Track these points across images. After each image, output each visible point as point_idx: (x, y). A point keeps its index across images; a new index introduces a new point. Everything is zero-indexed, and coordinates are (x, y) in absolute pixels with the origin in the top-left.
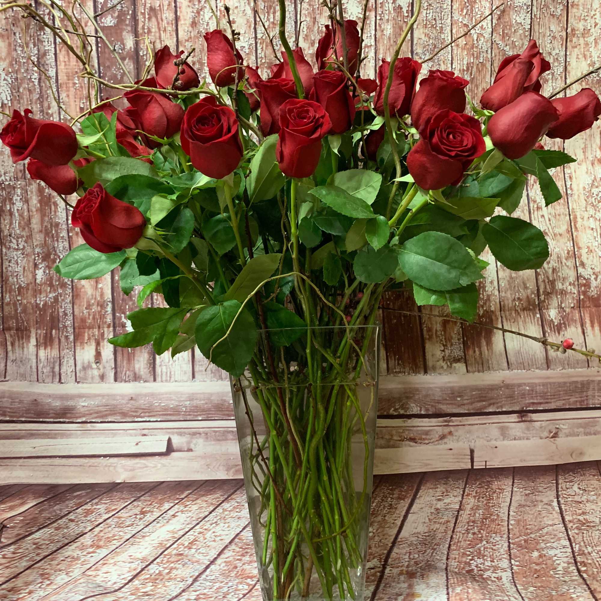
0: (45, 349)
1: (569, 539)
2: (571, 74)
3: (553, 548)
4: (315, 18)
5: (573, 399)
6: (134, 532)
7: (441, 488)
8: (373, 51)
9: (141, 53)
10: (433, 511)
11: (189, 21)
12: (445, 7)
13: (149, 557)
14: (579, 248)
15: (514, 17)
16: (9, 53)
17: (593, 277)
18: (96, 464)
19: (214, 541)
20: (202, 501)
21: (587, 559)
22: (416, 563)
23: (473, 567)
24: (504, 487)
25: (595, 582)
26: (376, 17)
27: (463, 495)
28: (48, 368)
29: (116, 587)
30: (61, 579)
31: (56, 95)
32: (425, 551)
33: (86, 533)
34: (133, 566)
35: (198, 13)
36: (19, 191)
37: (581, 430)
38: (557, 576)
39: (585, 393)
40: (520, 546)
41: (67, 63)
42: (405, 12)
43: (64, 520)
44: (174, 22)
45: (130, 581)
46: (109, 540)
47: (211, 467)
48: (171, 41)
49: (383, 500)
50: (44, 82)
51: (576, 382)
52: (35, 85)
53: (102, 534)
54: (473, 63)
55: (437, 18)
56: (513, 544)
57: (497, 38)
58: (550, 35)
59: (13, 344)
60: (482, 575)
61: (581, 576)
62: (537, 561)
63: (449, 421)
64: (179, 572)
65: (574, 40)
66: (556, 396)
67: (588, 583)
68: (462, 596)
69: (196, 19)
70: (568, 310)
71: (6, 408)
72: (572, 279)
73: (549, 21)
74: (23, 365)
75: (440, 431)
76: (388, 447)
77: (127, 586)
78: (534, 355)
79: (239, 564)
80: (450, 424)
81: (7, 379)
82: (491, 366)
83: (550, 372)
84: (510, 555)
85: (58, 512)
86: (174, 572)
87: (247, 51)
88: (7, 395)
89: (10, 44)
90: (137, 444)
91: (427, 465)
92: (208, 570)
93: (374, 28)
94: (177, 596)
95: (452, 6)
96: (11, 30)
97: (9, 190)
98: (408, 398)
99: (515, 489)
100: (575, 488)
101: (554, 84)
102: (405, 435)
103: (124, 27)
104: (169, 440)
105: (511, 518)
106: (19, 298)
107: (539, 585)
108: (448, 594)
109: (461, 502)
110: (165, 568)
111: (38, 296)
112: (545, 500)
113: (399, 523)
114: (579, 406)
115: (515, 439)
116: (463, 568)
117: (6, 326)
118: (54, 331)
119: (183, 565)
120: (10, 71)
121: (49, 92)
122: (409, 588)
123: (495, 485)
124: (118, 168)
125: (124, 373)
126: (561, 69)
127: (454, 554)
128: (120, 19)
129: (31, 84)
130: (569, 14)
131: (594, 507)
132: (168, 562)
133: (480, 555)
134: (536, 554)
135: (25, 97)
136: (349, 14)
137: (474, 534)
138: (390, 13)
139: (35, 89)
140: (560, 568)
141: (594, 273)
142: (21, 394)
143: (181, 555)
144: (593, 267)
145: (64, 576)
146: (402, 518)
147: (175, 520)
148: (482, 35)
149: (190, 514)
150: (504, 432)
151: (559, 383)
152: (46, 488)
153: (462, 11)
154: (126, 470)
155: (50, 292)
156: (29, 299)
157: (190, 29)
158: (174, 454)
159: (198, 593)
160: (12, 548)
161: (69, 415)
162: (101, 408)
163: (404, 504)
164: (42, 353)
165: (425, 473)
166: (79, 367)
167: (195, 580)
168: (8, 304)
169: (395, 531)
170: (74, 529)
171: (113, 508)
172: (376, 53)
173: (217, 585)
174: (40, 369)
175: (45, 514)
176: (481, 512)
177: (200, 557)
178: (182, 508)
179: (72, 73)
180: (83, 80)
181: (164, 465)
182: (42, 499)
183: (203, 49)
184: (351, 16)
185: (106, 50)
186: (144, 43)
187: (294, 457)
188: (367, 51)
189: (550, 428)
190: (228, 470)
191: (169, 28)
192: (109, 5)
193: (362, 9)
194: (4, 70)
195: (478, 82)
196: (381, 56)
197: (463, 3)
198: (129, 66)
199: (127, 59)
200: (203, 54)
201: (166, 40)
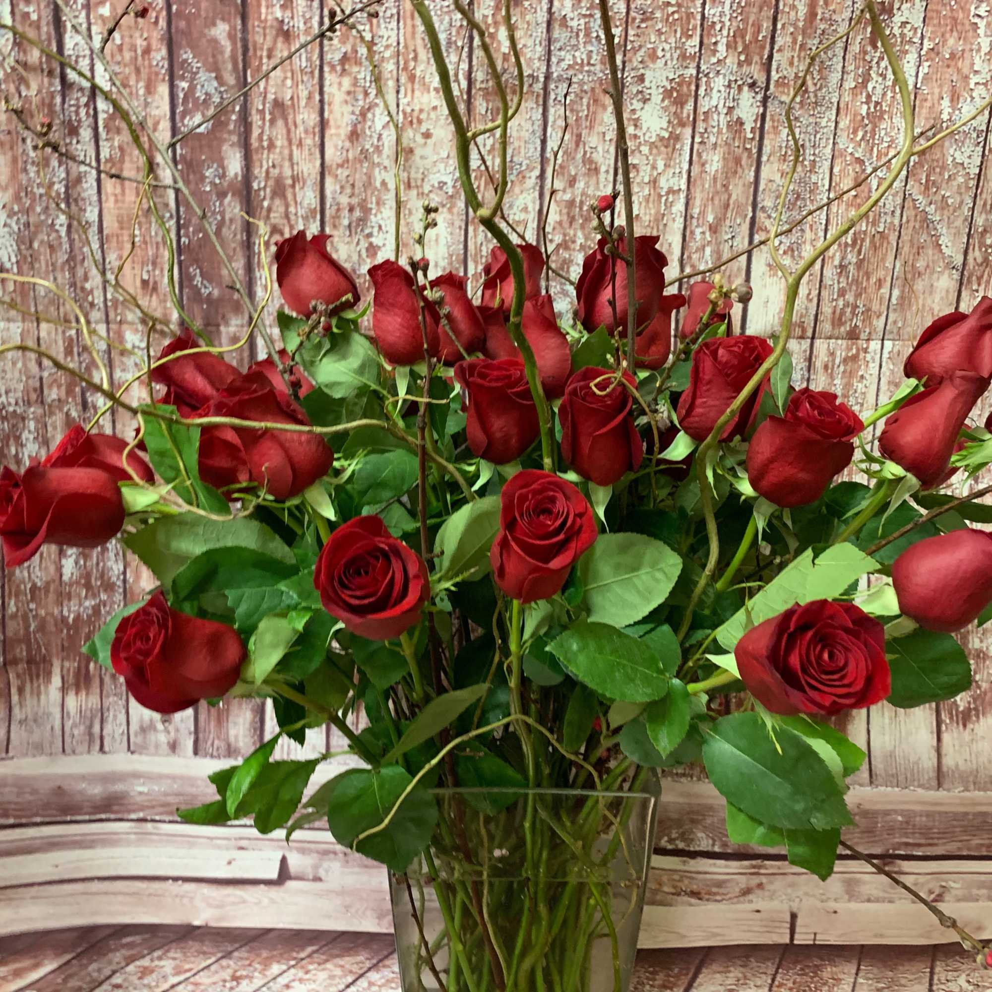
0: (77, 693)
4: (579, 136)
5: (976, 841)
7: (735, 973)
8: (682, 200)
9: (255, 186)
11: (345, 130)
12: (823, 124)
16: (13, 177)
18: (160, 892)
20: (336, 966)
24: (841, 976)
26: (693, 137)
27: (771, 986)
28: (82, 728)
31: (98, 256)
35: (363, 114)
36: (32, 425)
37: (984, 891)
41: (120, 197)
42: (748, 130)
43: (104, 987)
44: (317, 130)
47: (353, 910)
48: (311, 166)
50: (77, 231)
51: (986, 814)
52: (60, 237)
54: (865, 232)
55: (807, 144)
57: (914, 189)
59: (21, 691)
63: (760, 867)
66: (946, 834)
69: (359, 126)
70: (984, 685)
71: (9, 803)
74: (39, 726)
75: (743, 881)
76: (653, 903)
78: (917, 763)
80: (762, 871)
81: (11, 754)
83: (941, 794)
85: (95, 975)
87: (451, 191)
88: (10, 781)
89: (15, 160)
90: (229, 863)
91: (714, 935)
93: (688, 159)
95: (837, 123)
96: (18, 133)
97: (14, 421)
98: (693, 821)
99: (860, 980)
100: (962, 981)
102: (685, 885)
103: (226, 136)
104: (284, 860)
106: (32, 606)
111: (65, 603)
114: (985, 853)
115: (869, 900)
117: (9, 657)
118: (92, 665)
120: (16, 208)
121: (86, 249)
123: (827, 972)
124: (200, 530)
125: (209, 743)
128: (219, 120)
129: (54, 235)
135: (42, 258)
136: (644, 129)
138: (720, 132)
139: (61, 244)
142: (34, 778)
149: (313, 986)
150: (851, 889)
151: (955, 814)
152: (75, 934)
153: (855, 132)
154: (210, 905)
155: (86, 597)
156: (49, 608)
157: (347, 144)
158: (290, 884)
161: (115, 808)
162: (171, 799)
164: (72, 702)
165: (710, 948)
166: (134, 727)
168: (14, 616)
171: (187, 966)
172: (687, 204)
174: (67, 729)
175: (74, 983)
178: (301, 974)
179: (128, 216)
180: (149, 229)
181: (273, 901)
182: (68, 957)
183: (369, 182)
184: (648, 135)
185: (191, 177)
186: (261, 167)
187: (491, 973)
188: (671, 199)
189: (931, 886)
190: (380, 917)
191: (309, 141)
192: (198, 94)
193: (669, 122)
194: (4, 207)
195: (871, 267)
196: (696, 211)
197: (859, 118)
198: (233, 208)
199: (230, 195)
200: (369, 192)
201: (302, 163)
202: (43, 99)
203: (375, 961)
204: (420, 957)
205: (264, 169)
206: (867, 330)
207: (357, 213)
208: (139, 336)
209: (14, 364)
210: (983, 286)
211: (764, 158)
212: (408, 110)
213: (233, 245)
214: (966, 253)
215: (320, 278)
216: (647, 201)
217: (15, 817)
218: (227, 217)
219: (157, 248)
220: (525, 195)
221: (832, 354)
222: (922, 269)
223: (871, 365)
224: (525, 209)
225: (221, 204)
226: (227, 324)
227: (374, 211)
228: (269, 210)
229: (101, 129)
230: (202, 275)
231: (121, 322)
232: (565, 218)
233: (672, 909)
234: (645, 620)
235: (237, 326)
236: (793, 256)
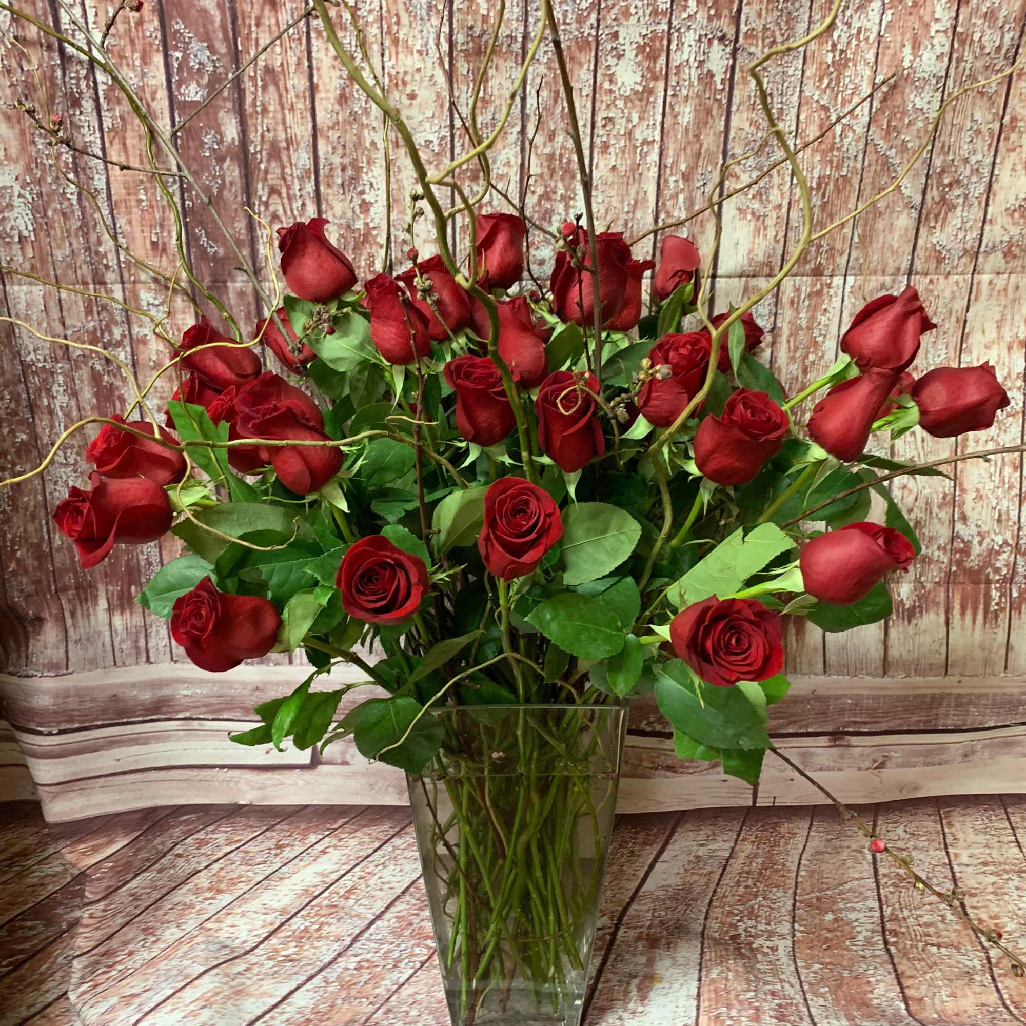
0: (122, 614)
1: (880, 900)
2: (997, 198)
3: (854, 910)
5: (915, 718)
6: (268, 873)
7: (705, 831)
8: (656, 151)
9: (252, 149)
10: (691, 858)
11: (334, 94)
12: (791, 72)
13: (290, 908)
14: (963, 491)
15: (912, 97)
16: (23, 149)
17: (977, 539)
18: (208, 778)
19: (381, 889)
20: (365, 834)
21: (900, 926)
22: (662, 923)
23: (741, 931)
24: (796, 831)
25: (905, 962)
26: (666, 91)
27: (736, 841)
28: (129, 643)
29: (248, 946)
30: (171, 934)
31: (109, 222)
32: (676, 908)
33: (200, 871)
34: (269, 918)
36: (61, 379)
37: (922, 759)
38: (855, 948)
39: (934, 711)
40: (810, 905)
42: (719, 82)
43: (168, 857)
44: (307, 94)
45: (266, 938)
46: (233, 882)
47: (377, 788)
48: (303, 128)
49: (621, 846)
50: (87, 199)
51: (925, 695)
52: (72, 205)
53: (222, 873)
54: (829, 176)
55: (775, 92)
56: (801, 902)
57: (876, 135)
58: (971, 128)
59: (73, 615)
60: (751, 943)
61: (888, 950)
62: (830, 927)
64: (333, 928)
65: (1013, 137)
66: (890, 713)
67: (896, 961)
68: (718, 985)
69: (347, 90)
70: (929, 586)
71: (73, 710)
72: (942, 541)
73: (974, 103)
74: (92, 644)
76: (634, 776)
77: (261, 946)
78: (866, 654)
79: (416, 920)
81: (70, 670)
82: (798, 667)
83: (887, 679)
84: (794, 917)
85: (160, 847)
86: (325, 927)
87: (437, 149)
88: (72, 692)
89: (23, 133)
90: (268, 752)
91: (688, 801)
92: (373, 927)
93: (661, 111)
94: (330, 963)
95: (803, 72)
97: (44, 376)
99: (813, 834)
100: (900, 831)
101: (965, 214)
102: (661, 760)
103: (221, 103)
104: (315, 749)
105: (802, 867)
107: (828, 960)
108: (700, 980)
109: (733, 849)
110: (313, 923)
112: (854, 846)
113: (641, 874)
114: (922, 728)
115: (821, 769)
116: (727, 932)
117: (60, 585)
118: (133, 588)
119: (338, 920)
120: (28, 180)
121: (97, 216)
122: (647, 966)
123: (785, 828)
124: (234, 517)
126: (982, 188)
127: (716, 912)
128: (213, 88)
129: (66, 203)
130: (1012, 91)
131: (922, 856)
132: (316, 915)
133: (752, 915)
134: (829, 917)
135: (57, 225)
136: (619, 84)
137: (747, 887)
138: (691, 85)
139: (73, 212)
140: (861, 937)
141: (979, 534)
142: (93, 689)
143: (335, 906)
144: (979, 523)
145: (174, 930)
146: (646, 868)
147: (324, 858)
148: (850, 127)
149: (346, 851)
150: (806, 760)
151: (897, 697)
152: (139, 815)
153: (821, 80)
154: (253, 788)
157: (337, 107)
158: (322, 768)
159: (358, 959)
160: (101, 905)
161: (165, 709)
162: (212, 700)
163: (650, 853)
164: (118, 621)
165: (685, 812)
167: (355, 940)
168: (60, 549)
169: (636, 884)
170: (183, 867)
171: (237, 838)
172: (661, 155)
173: (386, 947)
174: (116, 645)
175: (143, 855)
176: (760, 860)
177: (362, 910)
178: (334, 842)
179: (134, 182)
180: (154, 194)
181: (307, 783)
182: (136, 834)
183: (359, 144)
184: (623, 89)
185: (191, 143)
186: (256, 131)
187: (494, 846)
188: (645, 150)
189: (875, 756)
190: (400, 793)
191: (300, 105)
192: (192, 64)
193: (643, 76)
194: (17, 179)
195: (834, 209)
196: (669, 161)
197: (825, 66)
198: (232, 171)
199: (228, 160)
200: (360, 152)
201: (295, 126)
202: (44, 72)
203: (397, 829)
204: (435, 834)
205: (259, 134)
206: (831, 267)
207: (349, 172)
208: (152, 294)
209: (39, 324)
210: (939, 224)
211: (734, 108)
212: (393, 72)
213: (234, 207)
214: (924, 193)
215: (320, 267)
216: (623, 152)
217: (80, 722)
218: (227, 180)
219: (164, 212)
220: (507, 150)
221: (798, 290)
222: (882, 209)
223: (834, 299)
224: (508, 164)
225: (221, 169)
226: (234, 281)
227: (365, 170)
228: (266, 172)
229: (102, 100)
230: (207, 236)
231: (135, 282)
232: (546, 170)
233: (651, 780)
234: (611, 574)
235: (242, 281)
236: (761, 200)
